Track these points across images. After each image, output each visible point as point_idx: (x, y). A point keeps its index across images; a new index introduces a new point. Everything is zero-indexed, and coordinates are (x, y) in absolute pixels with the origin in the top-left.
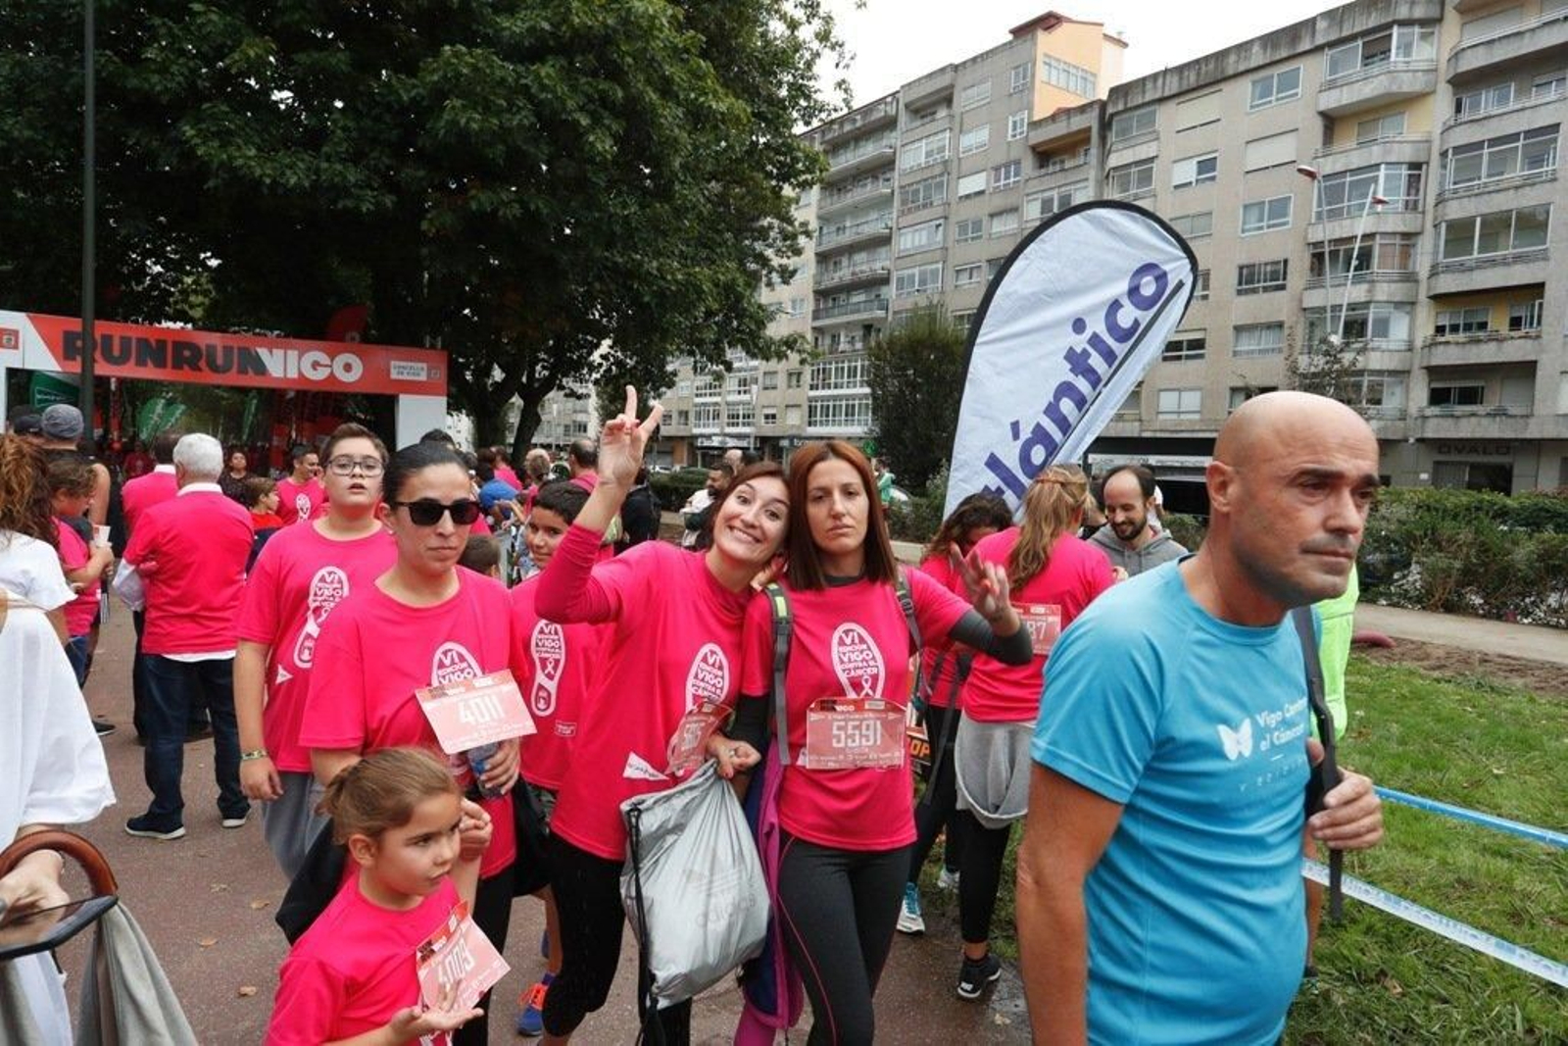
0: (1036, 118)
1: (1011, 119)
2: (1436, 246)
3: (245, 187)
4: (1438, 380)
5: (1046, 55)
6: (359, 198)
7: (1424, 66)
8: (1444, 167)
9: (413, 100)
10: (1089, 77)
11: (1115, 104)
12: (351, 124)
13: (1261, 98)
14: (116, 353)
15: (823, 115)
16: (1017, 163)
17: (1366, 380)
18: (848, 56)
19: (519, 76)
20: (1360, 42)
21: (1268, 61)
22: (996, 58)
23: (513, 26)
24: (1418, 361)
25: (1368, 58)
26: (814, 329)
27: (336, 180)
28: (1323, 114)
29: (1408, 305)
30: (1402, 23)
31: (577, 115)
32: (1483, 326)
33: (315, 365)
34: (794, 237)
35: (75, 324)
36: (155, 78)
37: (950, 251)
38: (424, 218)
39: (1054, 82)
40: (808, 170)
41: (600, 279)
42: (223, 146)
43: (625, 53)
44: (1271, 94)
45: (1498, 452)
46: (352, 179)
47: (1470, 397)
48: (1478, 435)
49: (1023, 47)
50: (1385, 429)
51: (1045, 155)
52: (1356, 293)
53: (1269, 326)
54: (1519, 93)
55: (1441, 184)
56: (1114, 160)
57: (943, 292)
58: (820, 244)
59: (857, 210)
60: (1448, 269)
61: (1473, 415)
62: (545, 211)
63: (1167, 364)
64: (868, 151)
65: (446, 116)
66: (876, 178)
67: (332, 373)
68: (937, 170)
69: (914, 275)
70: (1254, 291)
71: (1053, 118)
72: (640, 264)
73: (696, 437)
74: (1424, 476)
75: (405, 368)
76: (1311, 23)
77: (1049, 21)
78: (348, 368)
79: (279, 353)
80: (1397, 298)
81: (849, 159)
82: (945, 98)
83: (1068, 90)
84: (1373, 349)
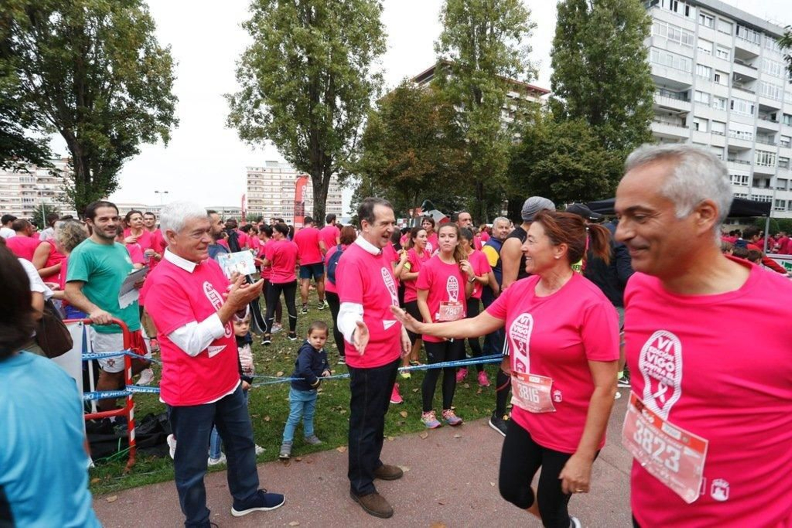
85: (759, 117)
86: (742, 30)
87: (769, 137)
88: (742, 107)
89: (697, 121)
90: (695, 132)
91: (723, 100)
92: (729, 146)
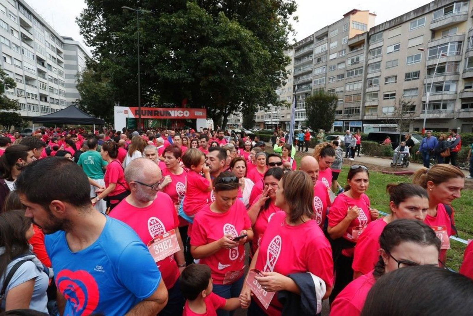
0: (350, 38)
1: (343, 39)
2: (465, 64)
3: (166, 80)
4: (464, 102)
5: (353, 21)
6: (188, 80)
7: (464, 13)
8: (469, 42)
9: (198, 59)
10: (365, 25)
11: (371, 32)
12: (185, 64)
13: (414, 27)
14: (144, 113)
16: (345, 50)
17: (442, 103)
18: (295, 33)
19: (219, 51)
20: (443, 9)
21: (415, 17)
22: (340, 23)
23: (217, 40)
24: (458, 97)
25: (446, 13)
26: (293, 95)
27: (183, 77)
28: (432, 30)
29: (456, 81)
30: (457, 2)
33: (180, 113)
34: (286, 75)
35: (137, 108)
36: (150, 60)
37: (327, 74)
38: (200, 82)
39: (355, 28)
42: (162, 72)
43: (241, 43)
44: (416, 26)
46: (186, 76)
49: (347, 19)
50: (448, 115)
51: (352, 47)
52: (441, 79)
53: (414, 89)
55: (468, 47)
56: (371, 47)
57: (325, 84)
58: (294, 74)
59: (303, 65)
60: (469, 71)
62: (225, 79)
63: (385, 100)
64: (306, 50)
65: (204, 62)
66: (308, 56)
67: (183, 115)
68: (324, 53)
69: (318, 81)
70: (410, 80)
71: (355, 37)
72: (246, 88)
73: (265, 122)
75: (198, 113)
76: (429, 5)
77: (354, 12)
78: (186, 114)
79: (173, 111)
80: (453, 80)
81: (302, 52)
82: (326, 35)
83: (359, 30)
84: (444, 94)
85: (37, 63)
86: (21, 8)
87: (43, 74)
88: (28, 54)
89: (5, 56)
90: (4, 63)
91: (17, 47)
92: (25, 76)
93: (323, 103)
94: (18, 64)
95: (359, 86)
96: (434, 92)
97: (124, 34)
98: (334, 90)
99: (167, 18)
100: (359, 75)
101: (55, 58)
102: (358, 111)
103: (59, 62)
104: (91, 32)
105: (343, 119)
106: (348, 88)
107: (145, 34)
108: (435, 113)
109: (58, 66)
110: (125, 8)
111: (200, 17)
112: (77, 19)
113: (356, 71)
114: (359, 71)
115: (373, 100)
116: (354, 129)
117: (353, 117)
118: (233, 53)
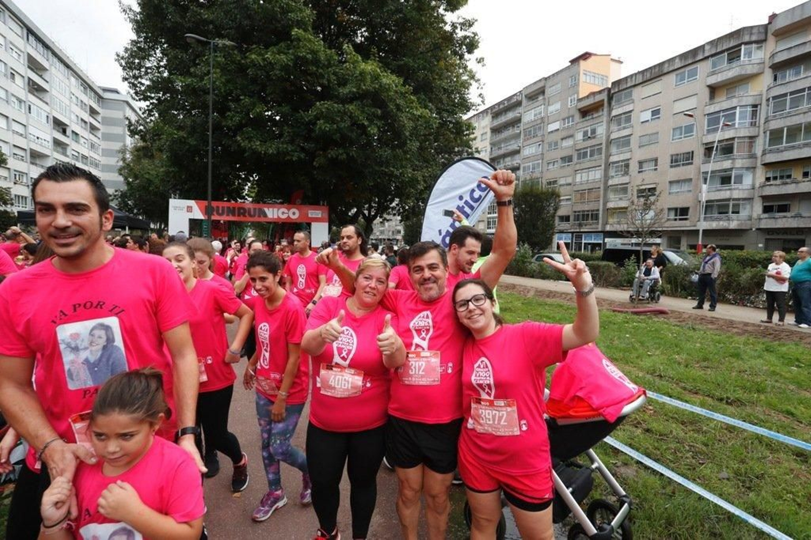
0: (580, 97)
1: (569, 99)
2: (765, 141)
3: (256, 155)
4: (768, 202)
5: (584, 70)
6: (293, 156)
7: (758, 61)
8: (768, 105)
9: (309, 120)
10: (604, 78)
11: (614, 89)
13: (681, 80)
14: (220, 211)
15: (474, 108)
16: (573, 116)
17: (731, 203)
18: (482, 84)
20: (726, 54)
21: (682, 65)
22: (563, 73)
23: (344, 91)
24: (756, 195)
25: (730, 60)
27: (285, 150)
28: (709, 86)
29: (753, 168)
30: (746, 43)
31: (364, 122)
32: (789, 177)
33: (283, 213)
35: (206, 203)
37: (545, 155)
38: (314, 160)
39: (588, 81)
40: (467, 130)
41: (379, 177)
42: (249, 142)
43: (384, 96)
44: (685, 79)
45: (797, 234)
46: (290, 149)
47: (784, 209)
48: (786, 226)
49: (574, 68)
50: (741, 224)
51: (585, 112)
52: (727, 164)
53: (686, 181)
54: (805, 70)
55: (767, 113)
56: (614, 113)
57: (542, 172)
58: (491, 155)
60: (771, 151)
61: (785, 217)
65: (318, 127)
66: (513, 126)
67: (288, 216)
68: (539, 122)
69: (529, 166)
70: (679, 166)
71: (588, 97)
72: (393, 172)
74: (760, 245)
75: (314, 213)
76: (703, 47)
77: (586, 56)
78: (294, 214)
79: (271, 209)
80: (746, 166)
81: (503, 119)
82: (542, 91)
83: (595, 84)
84: (734, 189)
85: (54, 128)
86: (32, 39)
87: (62, 148)
88: (38, 114)
91: (20, 101)
92: (31, 149)
93: (535, 202)
94: (20, 129)
95: (597, 175)
96: (719, 186)
97: (190, 80)
98: (556, 181)
99: (260, 54)
100: (596, 157)
101: (85, 122)
102: (595, 217)
103: (93, 129)
104: (142, 78)
105: (572, 230)
106: (578, 179)
107: (223, 80)
108: (721, 219)
109: (91, 135)
110: (190, 37)
111: (314, 52)
112: (118, 56)
113: (591, 151)
114: (595, 150)
115: (621, 199)
116: (589, 246)
117: (587, 227)
118: (368, 112)
